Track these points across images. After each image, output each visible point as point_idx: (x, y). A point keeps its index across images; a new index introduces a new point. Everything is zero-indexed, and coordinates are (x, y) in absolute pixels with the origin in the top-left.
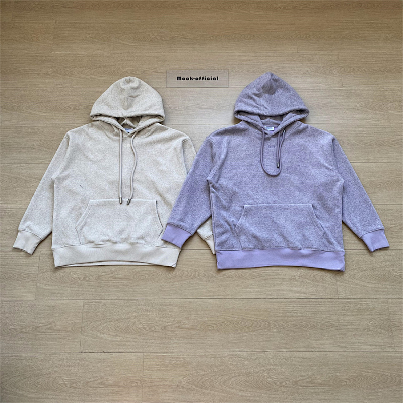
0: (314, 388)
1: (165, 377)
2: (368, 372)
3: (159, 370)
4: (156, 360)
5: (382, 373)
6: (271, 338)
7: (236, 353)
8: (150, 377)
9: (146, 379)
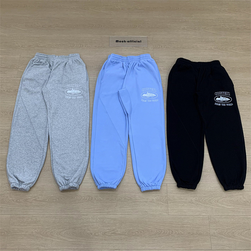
0: (115, 236)
1: (23, 230)
2: (150, 227)
3: (19, 225)
4: (18, 219)
5: (159, 228)
6: (92, 207)
7: (69, 216)
8: (13, 229)
9: (11, 231)
